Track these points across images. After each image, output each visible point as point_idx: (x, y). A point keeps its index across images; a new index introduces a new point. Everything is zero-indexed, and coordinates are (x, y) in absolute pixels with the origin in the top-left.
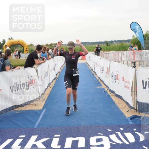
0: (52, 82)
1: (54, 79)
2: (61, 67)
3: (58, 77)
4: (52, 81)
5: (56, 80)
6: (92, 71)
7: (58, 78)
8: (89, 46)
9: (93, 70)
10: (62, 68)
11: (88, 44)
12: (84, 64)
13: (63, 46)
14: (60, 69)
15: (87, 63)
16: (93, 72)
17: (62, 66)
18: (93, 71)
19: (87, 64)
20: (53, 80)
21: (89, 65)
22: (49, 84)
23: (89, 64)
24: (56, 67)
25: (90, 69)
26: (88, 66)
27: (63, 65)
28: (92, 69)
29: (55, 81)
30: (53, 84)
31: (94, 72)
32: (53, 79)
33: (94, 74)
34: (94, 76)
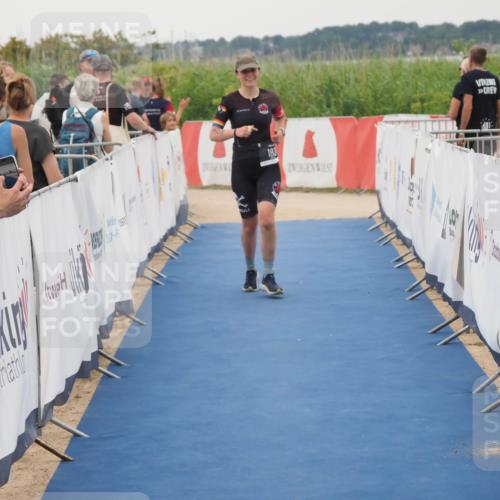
0: (62, 399)
1: (85, 371)
2: (150, 256)
3: (120, 352)
4: (61, 388)
5: (97, 377)
6: (432, 295)
7: (115, 364)
8: (409, 60)
9: (448, 290)
10: (158, 265)
11: (400, 38)
12: (362, 226)
13: (162, 63)
14: (140, 274)
15: (393, 226)
16: (447, 312)
17: (157, 249)
18: (446, 298)
19: (386, 231)
20: (70, 382)
21: (407, 243)
22: (37, 420)
23: (406, 234)
24: (97, 257)
25: (419, 275)
26: (402, 251)
27: (165, 238)
28: (432, 280)
29: (89, 387)
30: (71, 416)
31: (457, 306)
32: (74, 369)
33: (458, 326)
34: (453, 342)
